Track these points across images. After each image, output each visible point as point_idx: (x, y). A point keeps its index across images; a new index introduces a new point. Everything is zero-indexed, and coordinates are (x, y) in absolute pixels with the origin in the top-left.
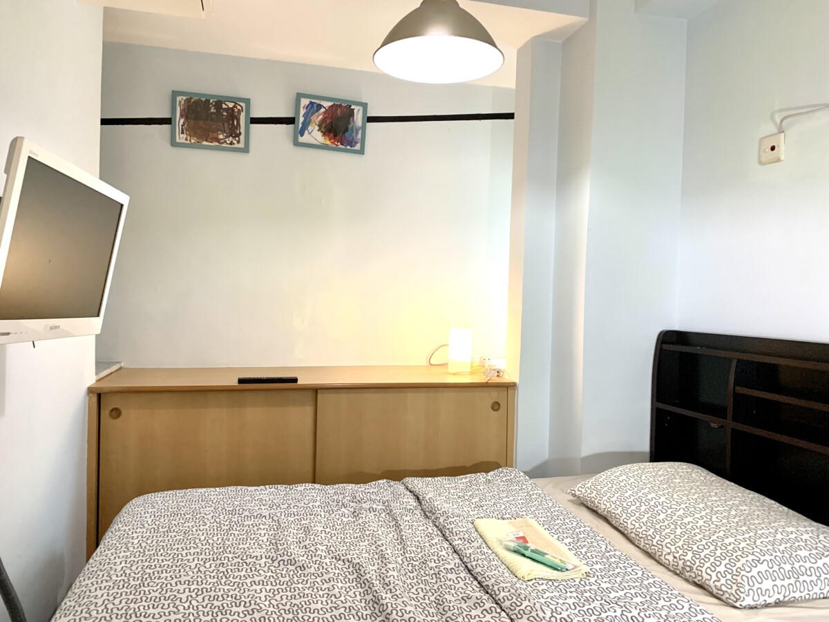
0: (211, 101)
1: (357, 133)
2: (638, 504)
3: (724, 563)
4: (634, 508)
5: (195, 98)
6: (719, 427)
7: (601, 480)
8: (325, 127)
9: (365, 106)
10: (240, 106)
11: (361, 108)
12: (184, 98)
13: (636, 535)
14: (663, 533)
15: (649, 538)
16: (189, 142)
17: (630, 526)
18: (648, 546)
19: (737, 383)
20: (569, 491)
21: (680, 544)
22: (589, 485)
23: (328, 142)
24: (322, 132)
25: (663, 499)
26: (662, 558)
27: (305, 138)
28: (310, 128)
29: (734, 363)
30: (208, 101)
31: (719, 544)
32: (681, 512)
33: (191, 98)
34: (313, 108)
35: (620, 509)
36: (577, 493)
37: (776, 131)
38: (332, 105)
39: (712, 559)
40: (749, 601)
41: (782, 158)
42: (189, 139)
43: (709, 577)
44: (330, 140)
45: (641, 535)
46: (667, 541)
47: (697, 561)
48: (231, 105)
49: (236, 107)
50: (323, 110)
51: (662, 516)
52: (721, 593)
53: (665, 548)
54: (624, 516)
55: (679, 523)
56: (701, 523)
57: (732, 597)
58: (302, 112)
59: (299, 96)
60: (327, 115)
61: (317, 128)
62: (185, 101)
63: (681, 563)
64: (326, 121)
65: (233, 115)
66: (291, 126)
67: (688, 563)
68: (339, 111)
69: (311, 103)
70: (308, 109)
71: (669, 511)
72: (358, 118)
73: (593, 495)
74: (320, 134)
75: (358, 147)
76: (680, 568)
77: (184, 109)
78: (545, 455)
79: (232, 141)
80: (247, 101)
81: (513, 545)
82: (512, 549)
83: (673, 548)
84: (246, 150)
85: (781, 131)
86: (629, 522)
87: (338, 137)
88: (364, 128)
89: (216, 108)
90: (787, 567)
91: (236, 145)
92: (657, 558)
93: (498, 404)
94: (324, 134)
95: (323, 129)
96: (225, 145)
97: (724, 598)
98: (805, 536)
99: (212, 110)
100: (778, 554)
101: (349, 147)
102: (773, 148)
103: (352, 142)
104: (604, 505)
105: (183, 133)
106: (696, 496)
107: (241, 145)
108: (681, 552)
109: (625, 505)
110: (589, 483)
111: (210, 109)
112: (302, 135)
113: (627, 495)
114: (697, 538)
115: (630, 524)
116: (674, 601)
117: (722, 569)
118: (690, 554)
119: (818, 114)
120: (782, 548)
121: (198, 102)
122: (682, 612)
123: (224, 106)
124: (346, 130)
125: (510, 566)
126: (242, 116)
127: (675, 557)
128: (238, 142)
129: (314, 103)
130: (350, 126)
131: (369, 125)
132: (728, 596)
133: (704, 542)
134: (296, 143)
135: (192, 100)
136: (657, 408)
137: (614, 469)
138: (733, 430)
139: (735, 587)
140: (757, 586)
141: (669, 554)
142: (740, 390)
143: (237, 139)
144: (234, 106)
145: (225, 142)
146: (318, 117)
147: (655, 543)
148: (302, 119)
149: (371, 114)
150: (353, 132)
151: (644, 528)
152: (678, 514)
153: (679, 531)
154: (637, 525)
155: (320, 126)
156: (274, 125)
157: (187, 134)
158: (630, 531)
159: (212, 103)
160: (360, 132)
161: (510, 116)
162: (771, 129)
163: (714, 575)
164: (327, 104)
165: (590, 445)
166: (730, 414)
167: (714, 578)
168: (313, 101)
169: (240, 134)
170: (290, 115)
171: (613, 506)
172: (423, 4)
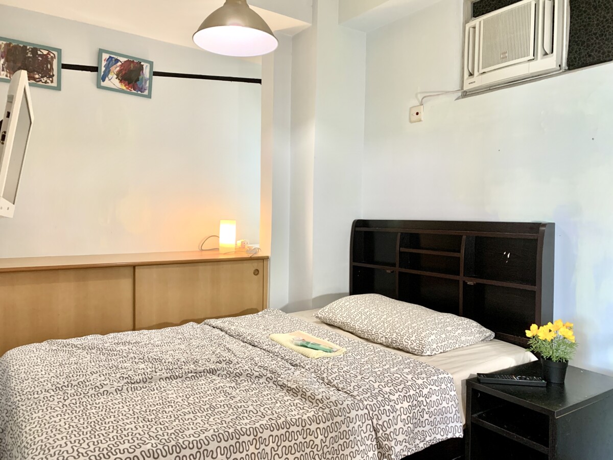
0: (28, 47)
1: (146, 83)
2: (360, 315)
3: (414, 335)
4: (358, 317)
5: (14, 44)
6: (392, 272)
7: (334, 306)
8: (121, 76)
9: (151, 64)
10: (53, 54)
11: (149, 65)
12: (4, 42)
13: (361, 331)
14: (377, 327)
15: (370, 331)
16: (9, 78)
17: (357, 327)
18: (370, 336)
19: (400, 247)
20: (314, 315)
21: (388, 330)
22: (327, 310)
23: (124, 88)
24: (119, 79)
25: (373, 311)
26: (379, 340)
27: (106, 83)
28: (110, 76)
29: (399, 234)
30: (25, 47)
31: (410, 327)
32: (385, 316)
33: (10, 44)
34: (112, 61)
35: (350, 319)
36: (320, 315)
37: (419, 104)
38: (127, 61)
39: (407, 335)
40: (429, 353)
41: (422, 119)
42: (9, 75)
43: (407, 344)
44: (125, 86)
45: (364, 331)
46: (380, 331)
47: (399, 337)
48: (45, 52)
49: (50, 54)
50: (119, 63)
51: (375, 319)
52: (414, 350)
53: (380, 335)
54: (353, 322)
55: (385, 321)
56: (397, 319)
57: (420, 352)
58: (104, 63)
59: (101, 52)
60: (122, 68)
61: (115, 76)
62: (5, 45)
63: (390, 340)
64: (122, 72)
65: (47, 60)
66: (95, 73)
67: (394, 339)
68: (132, 65)
69: (110, 57)
70: (108, 62)
71: (378, 317)
72: (146, 72)
73: (331, 315)
74: (117, 81)
75: (146, 93)
76: (389, 342)
77: (4, 52)
78: (286, 301)
79: (46, 81)
80: (59, 51)
81: (299, 343)
82: (300, 344)
83: (384, 334)
84: (58, 88)
85: (422, 104)
86: (356, 325)
87: (131, 85)
88: (150, 80)
89: (32, 54)
91: (50, 84)
92: (376, 341)
93: (258, 270)
94: (121, 81)
95: (120, 78)
96: (40, 83)
97: (416, 353)
98: (448, 320)
99: (29, 55)
100: (439, 329)
101: (139, 92)
102: (417, 114)
103: (142, 88)
104: (339, 319)
105: (3, 70)
106: (390, 308)
107: (55, 84)
108: (389, 334)
109: (352, 317)
110: (327, 308)
111: (27, 53)
112: (104, 81)
113: (352, 312)
114: (397, 326)
115: (358, 326)
116: (394, 357)
117: (413, 338)
118: (395, 334)
119: (441, 96)
120: (440, 326)
121: (16, 47)
122: (399, 360)
123: (39, 53)
124: (138, 80)
125: (303, 353)
126: (55, 62)
127: (386, 338)
128: (52, 82)
129: (113, 58)
130: (140, 77)
131: (155, 78)
132: (417, 351)
133: (401, 327)
134: (99, 86)
135: (11, 45)
136: (353, 266)
137: (340, 300)
138: (400, 273)
139: (421, 346)
140: (431, 346)
141: (382, 337)
142: (403, 250)
143: (51, 79)
144: (48, 54)
145: (41, 81)
146: (116, 69)
147: (373, 333)
148: (103, 69)
149: (156, 69)
150: (142, 82)
151: (366, 327)
152: (383, 317)
153: (386, 325)
154: (361, 326)
155: (118, 75)
156: (80, 71)
157: (7, 72)
158: (357, 330)
159: (28, 49)
160: (148, 82)
162: (417, 103)
163: (409, 342)
164: (123, 60)
165: (318, 290)
166: (398, 265)
167: (410, 343)
168: (112, 56)
169: (53, 75)
170: (94, 64)
171: (345, 319)
172: (225, 4)
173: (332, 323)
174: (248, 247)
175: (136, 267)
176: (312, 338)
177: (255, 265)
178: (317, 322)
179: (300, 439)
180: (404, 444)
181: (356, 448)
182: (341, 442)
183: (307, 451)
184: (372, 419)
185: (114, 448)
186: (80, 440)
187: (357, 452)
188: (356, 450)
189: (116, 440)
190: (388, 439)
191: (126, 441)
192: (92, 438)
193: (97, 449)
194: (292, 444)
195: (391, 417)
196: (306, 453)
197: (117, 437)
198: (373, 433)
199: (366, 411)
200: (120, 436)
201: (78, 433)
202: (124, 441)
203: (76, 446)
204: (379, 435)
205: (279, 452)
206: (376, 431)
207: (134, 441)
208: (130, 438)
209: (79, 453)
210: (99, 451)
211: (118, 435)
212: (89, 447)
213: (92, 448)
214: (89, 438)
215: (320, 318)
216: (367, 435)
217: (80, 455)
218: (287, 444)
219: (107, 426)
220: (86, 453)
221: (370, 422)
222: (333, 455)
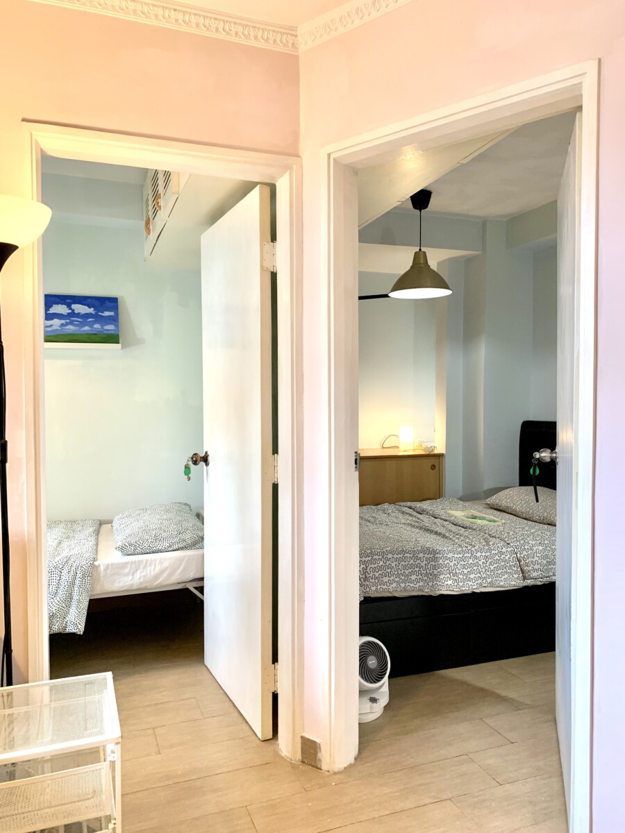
2: (520, 501)
4: (518, 503)
7: (500, 495)
13: (522, 514)
14: (534, 510)
17: (518, 510)
20: (484, 503)
26: (534, 518)
36: (489, 502)
53: (535, 514)
67: (545, 517)
73: (497, 502)
82: (469, 517)
83: (539, 513)
86: (517, 508)
92: (531, 519)
104: (503, 505)
108: (542, 514)
110: (494, 497)
113: (514, 499)
118: (546, 514)
125: (471, 522)
141: (537, 516)
147: (530, 513)
158: (518, 512)
171: (508, 504)
172: (412, 267)
173: (499, 508)
174: (426, 446)
176: (479, 514)
177: (432, 461)
179: (471, 561)
180: (540, 572)
181: (505, 570)
182: (495, 565)
183: (475, 568)
184: (516, 554)
190: (528, 566)
194: (465, 563)
195: (529, 553)
198: (518, 563)
199: (512, 549)
204: (522, 563)
205: (458, 566)
206: (519, 561)
216: (514, 564)
218: (463, 563)
221: (515, 555)
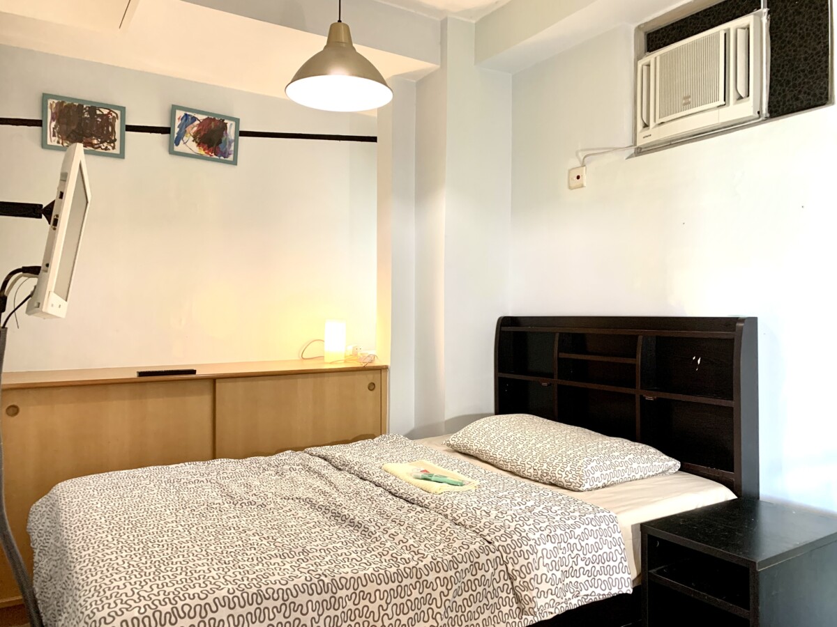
0: (85, 106)
1: (230, 145)
2: (501, 441)
3: (569, 465)
4: (499, 444)
5: (67, 103)
6: (549, 385)
7: (469, 429)
8: (199, 138)
9: (237, 121)
10: (115, 113)
11: (234, 123)
12: (56, 101)
13: (503, 461)
14: (524, 456)
15: (514, 461)
16: (60, 145)
17: (498, 456)
18: (513, 467)
19: (559, 351)
20: (444, 442)
21: (537, 460)
22: (460, 435)
23: (203, 153)
24: (196, 142)
25: (519, 435)
26: (526, 472)
27: (181, 148)
28: (185, 139)
29: (557, 335)
30: (81, 106)
31: (564, 455)
32: (534, 441)
33: (63, 102)
34: (188, 120)
35: (489, 446)
36: (452, 442)
37: (580, 165)
38: (206, 119)
39: (561, 465)
40: (587, 486)
41: (585, 185)
42: (61, 142)
43: (560, 476)
44: (204, 150)
45: (507, 461)
46: (527, 460)
47: (551, 468)
48: (106, 112)
49: (111, 115)
50: (197, 122)
51: (520, 446)
52: (569, 484)
53: (527, 465)
54: (493, 450)
55: (534, 448)
56: (548, 446)
57: (577, 485)
58: (178, 123)
59: (174, 108)
60: (201, 127)
61: (192, 139)
62: (57, 104)
63: (540, 472)
64: (200, 133)
65: (107, 122)
66: (166, 136)
67: (545, 471)
68: (213, 125)
69: (186, 115)
70: (183, 121)
71: (525, 442)
72: (231, 131)
73: (465, 441)
74: (194, 144)
75: (231, 158)
76: (539, 476)
77: (56, 113)
78: (412, 425)
79: (107, 147)
80: (123, 109)
81: (421, 475)
82: (420, 477)
83: (533, 464)
84: (121, 156)
85: (583, 165)
86: (497, 454)
87: (212, 148)
88: (236, 141)
89: (89, 114)
90: (608, 463)
91: (111, 151)
92: (522, 474)
93: (374, 384)
94: (199, 145)
95: (197, 140)
96: (99, 150)
97: (572, 487)
98: (615, 445)
99: (86, 116)
100: (602, 455)
101: (222, 158)
102: (578, 177)
103: (225, 153)
104: (475, 447)
105: (54, 135)
106: (541, 431)
107: (117, 151)
108: (539, 465)
109: (492, 443)
110: (460, 433)
111: (84, 114)
112: (177, 144)
113: (492, 436)
114: (549, 454)
115: (499, 455)
116: (542, 492)
117: (568, 469)
118: (545, 465)
119: (607, 155)
120: (603, 452)
121: (70, 107)
122: (548, 496)
123: (98, 112)
124: (220, 142)
125: (423, 487)
126: (118, 123)
127: (535, 470)
128: (114, 148)
129: (189, 115)
130: (223, 139)
131: (241, 138)
132: (574, 484)
133: (553, 456)
134: (172, 152)
135: (65, 104)
136: (499, 378)
138: (559, 386)
139: (578, 478)
140: (591, 475)
141: (530, 468)
142: (563, 355)
143: (112, 145)
144: (109, 113)
145: (100, 147)
146: (193, 129)
147: (519, 464)
148: (177, 130)
149: (243, 128)
150: (226, 145)
151: (509, 455)
152: (531, 443)
153: (534, 453)
154: (504, 455)
155: (195, 137)
156: (149, 134)
157: (58, 137)
158: (498, 460)
159: (85, 109)
160: (233, 144)
161: (374, 139)
162: (577, 163)
163: (563, 474)
164: (201, 117)
165: (451, 410)
166: (556, 376)
167: (564, 475)
168: (188, 113)
169: (115, 140)
170: (166, 125)
171: (483, 445)
172: (325, 47)
173: (467, 451)
174: (361, 354)
175: (217, 381)
176: (436, 469)
177: (370, 377)
178: (447, 451)
179: (415, 594)
180: (550, 597)
181: (485, 601)
182: (466, 595)
183: (425, 608)
184: (506, 564)
185: (182, 593)
186: (141, 582)
187: (485, 606)
188: (485, 604)
189: (185, 583)
190: (528, 588)
191: (197, 585)
192: (156, 580)
193: (162, 593)
194: (404, 600)
195: (531, 560)
196: (423, 611)
197: (186, 579)
198: (509, 582)
199: (498, 554)
200: (190, 579)
201: (139, 574)
202: (194, 585)
203: (136, 588)
204: (516, 583)
205: (389, 610)
206: (512, 578)
207: (207, 585)
208: (201, 581)
209: (140, 596)
210: (164, 594)
211: (188, 578)
212: (153, 590)
213: (155, 591)
214: (153, 580)
215: (452, 446)
216: (501, 584)
217: (142, 598)
218: (398, 600)
219: (175, 567)
220: (148, 596)
221: (504, 568)
222: (457, 612)
